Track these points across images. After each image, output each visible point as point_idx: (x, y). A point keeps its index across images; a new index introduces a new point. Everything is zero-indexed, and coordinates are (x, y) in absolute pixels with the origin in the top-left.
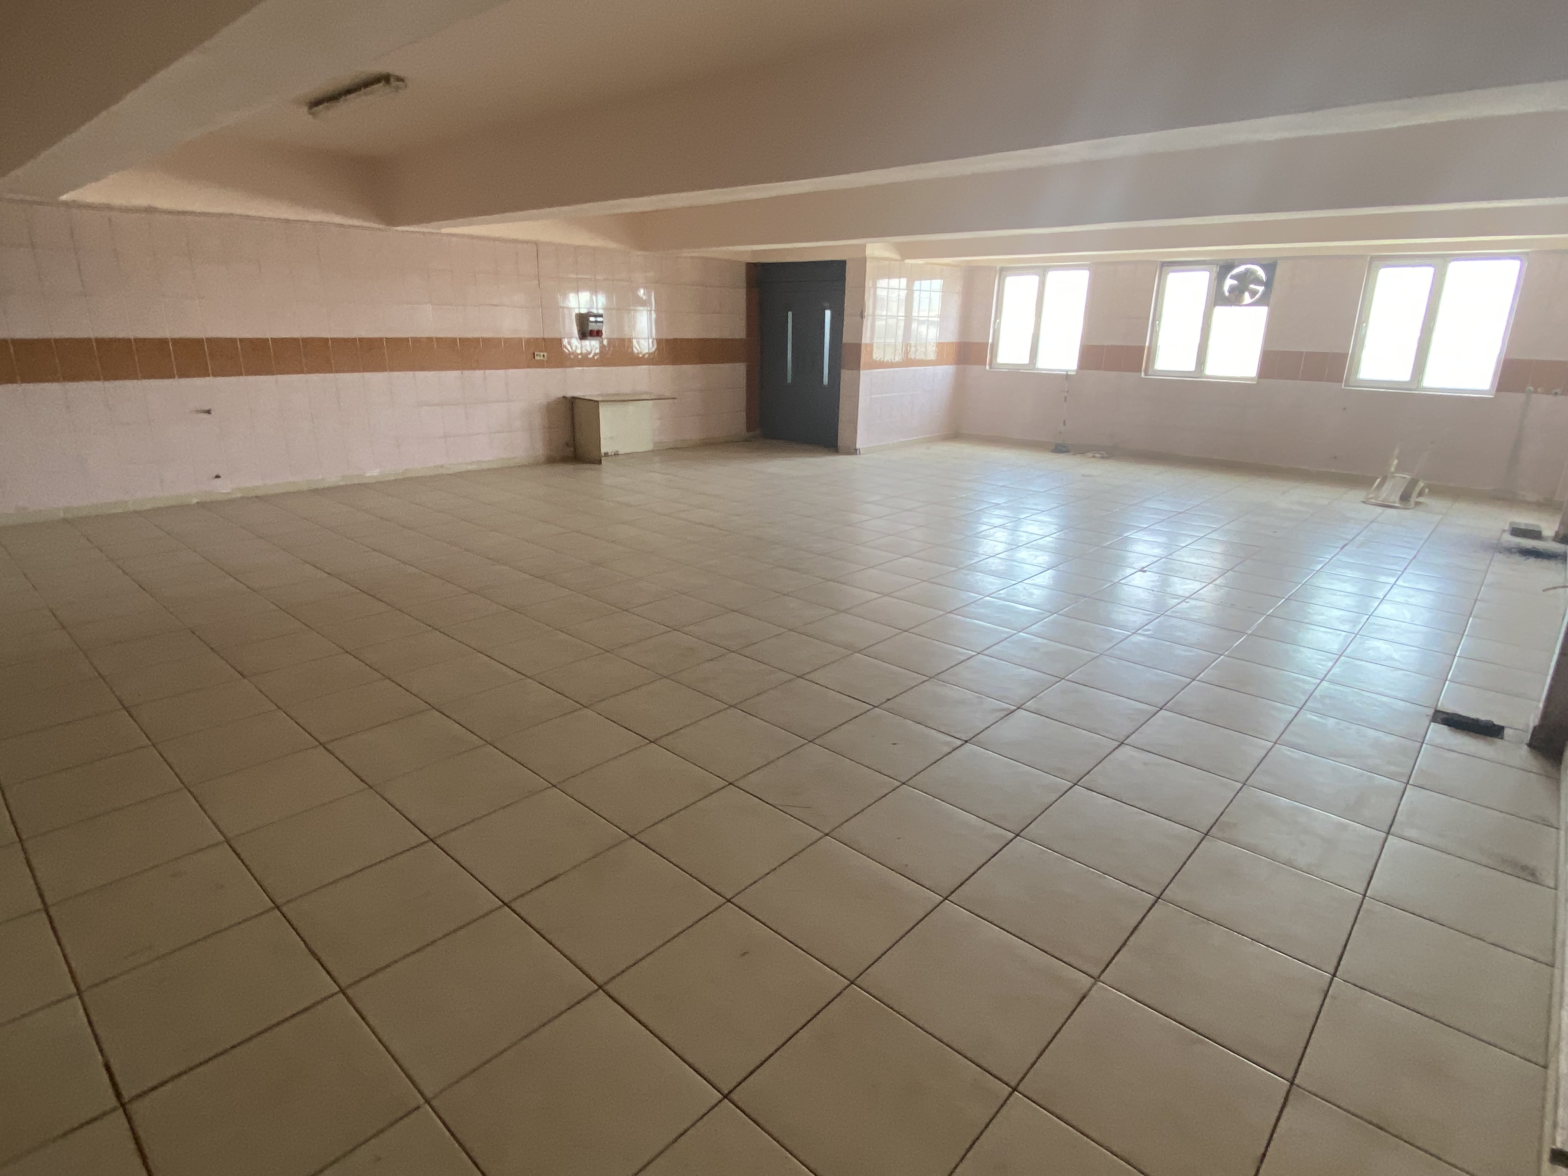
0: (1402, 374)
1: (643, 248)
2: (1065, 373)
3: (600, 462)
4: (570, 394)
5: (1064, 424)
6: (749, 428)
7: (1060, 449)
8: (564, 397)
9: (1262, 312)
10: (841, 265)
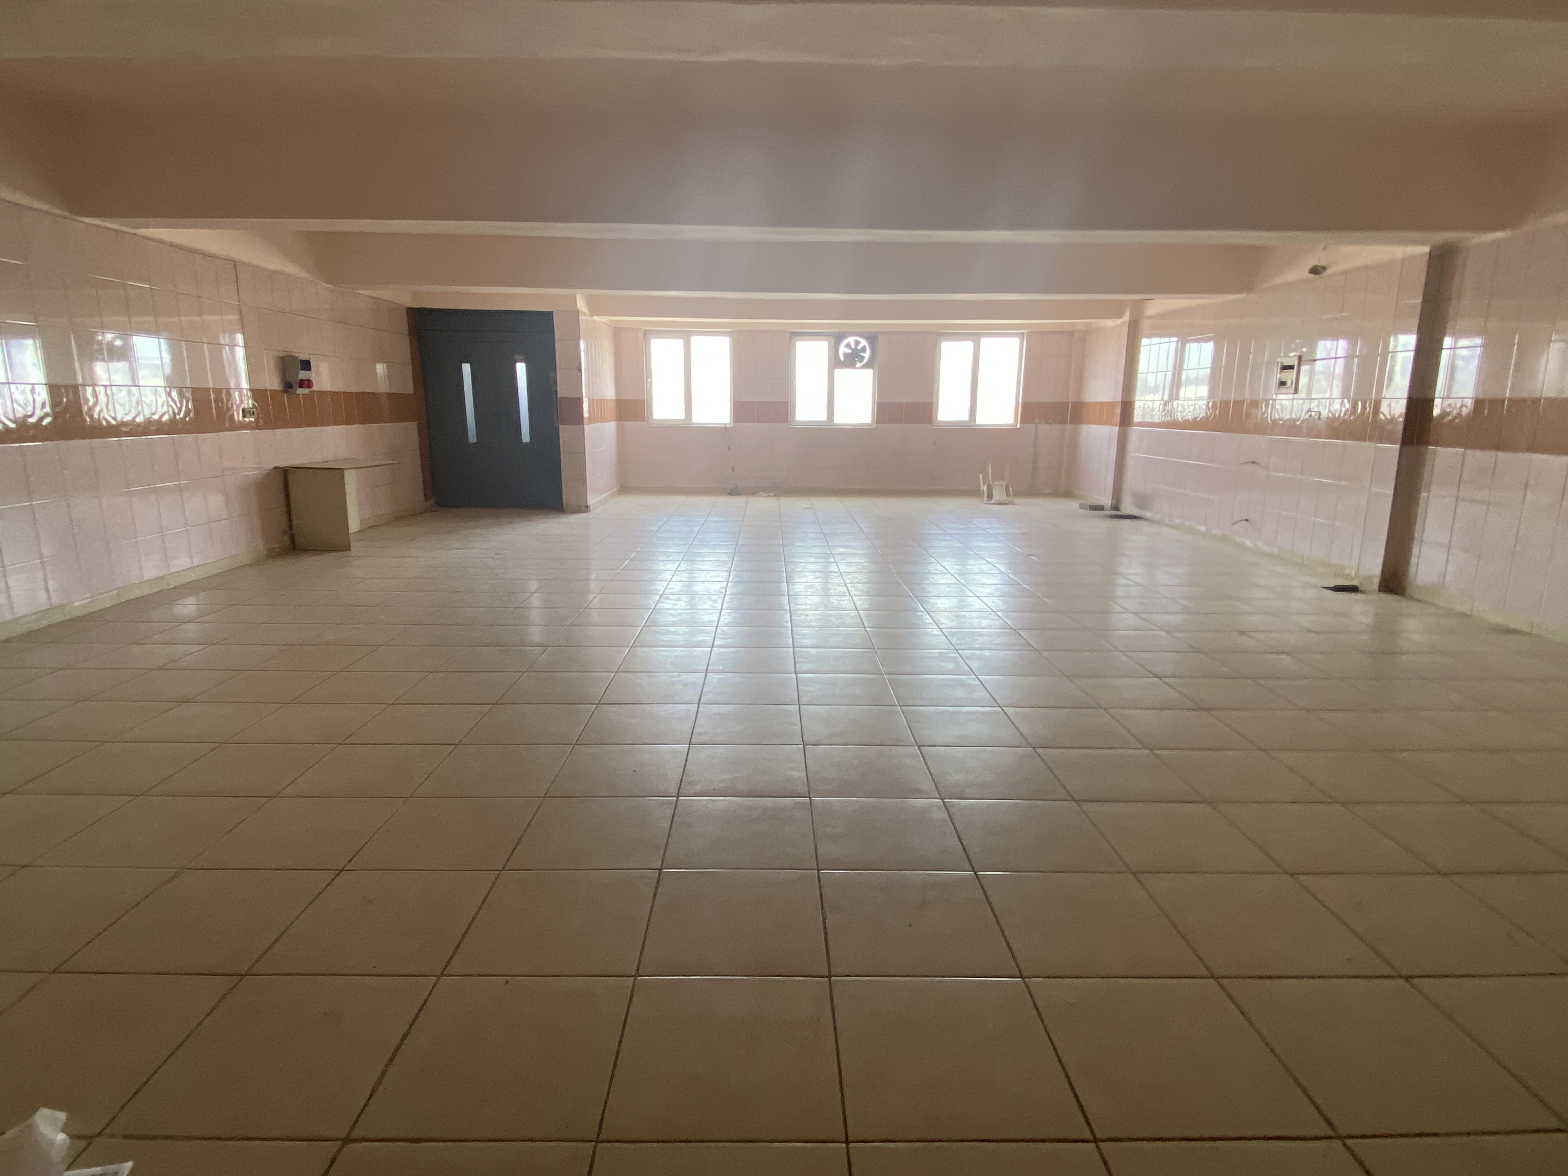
0: (964, 416)
1: (330, 281)
2: (724, 426)
3: (348, 548)
4: (282, 464)
5: (733, 471)
6: (427, 497)
7: (734, 492)
8: (276, 468)
9: (869, 373)
10: (547, 316)
